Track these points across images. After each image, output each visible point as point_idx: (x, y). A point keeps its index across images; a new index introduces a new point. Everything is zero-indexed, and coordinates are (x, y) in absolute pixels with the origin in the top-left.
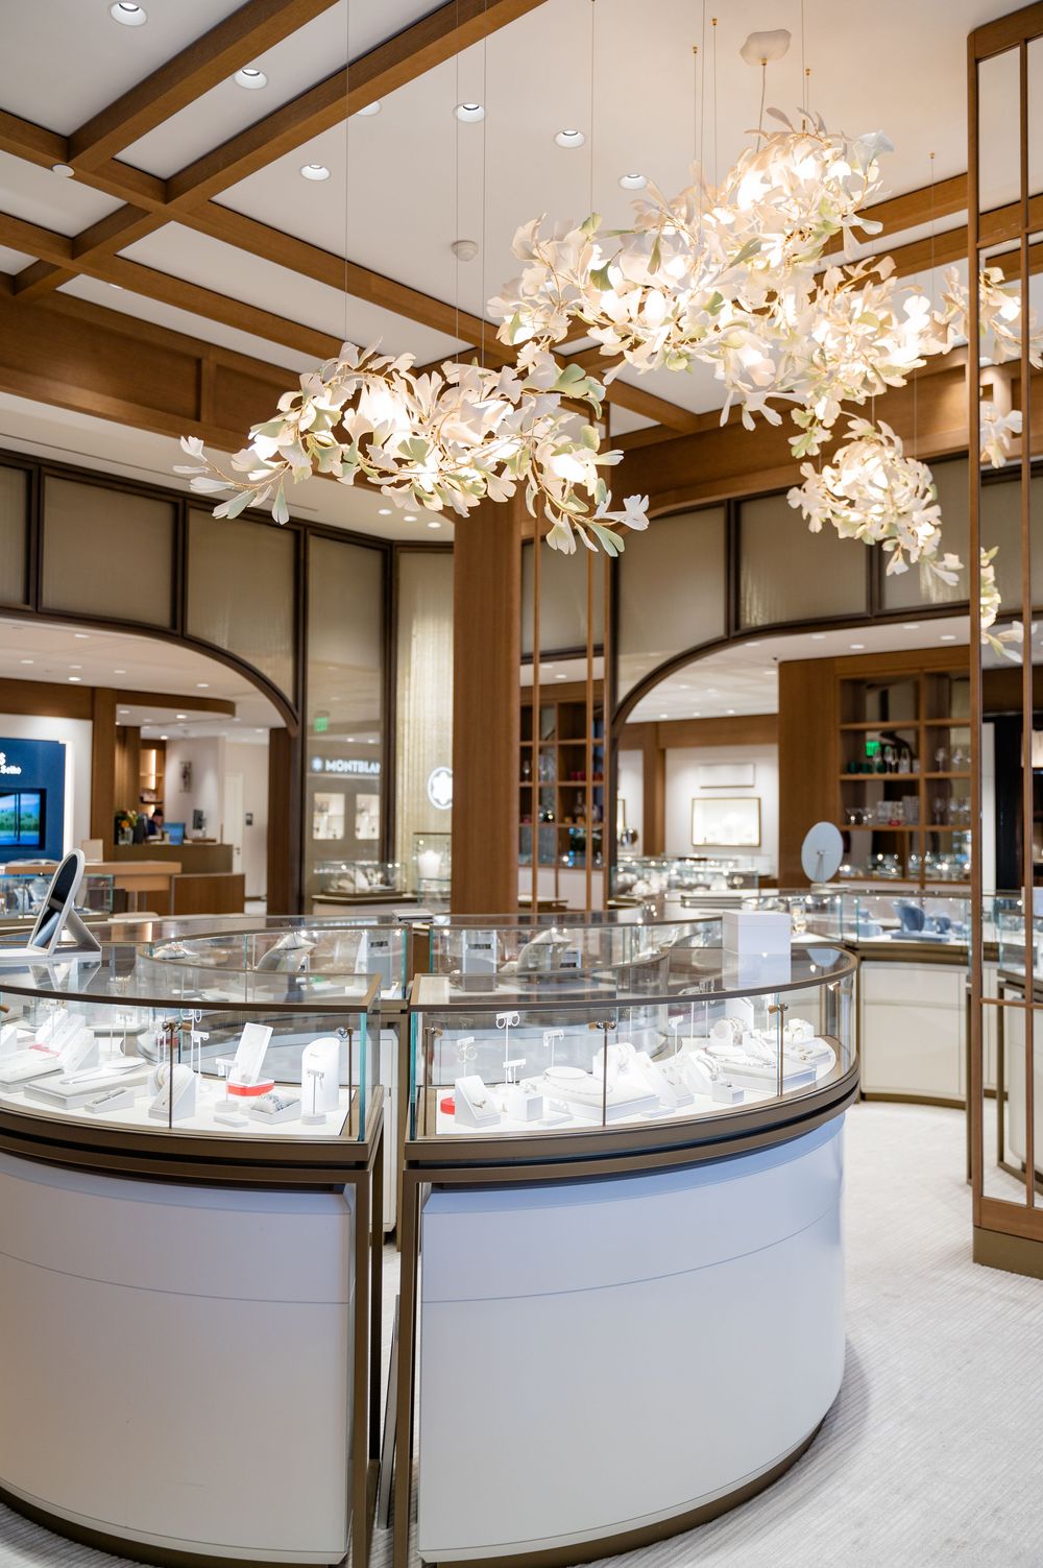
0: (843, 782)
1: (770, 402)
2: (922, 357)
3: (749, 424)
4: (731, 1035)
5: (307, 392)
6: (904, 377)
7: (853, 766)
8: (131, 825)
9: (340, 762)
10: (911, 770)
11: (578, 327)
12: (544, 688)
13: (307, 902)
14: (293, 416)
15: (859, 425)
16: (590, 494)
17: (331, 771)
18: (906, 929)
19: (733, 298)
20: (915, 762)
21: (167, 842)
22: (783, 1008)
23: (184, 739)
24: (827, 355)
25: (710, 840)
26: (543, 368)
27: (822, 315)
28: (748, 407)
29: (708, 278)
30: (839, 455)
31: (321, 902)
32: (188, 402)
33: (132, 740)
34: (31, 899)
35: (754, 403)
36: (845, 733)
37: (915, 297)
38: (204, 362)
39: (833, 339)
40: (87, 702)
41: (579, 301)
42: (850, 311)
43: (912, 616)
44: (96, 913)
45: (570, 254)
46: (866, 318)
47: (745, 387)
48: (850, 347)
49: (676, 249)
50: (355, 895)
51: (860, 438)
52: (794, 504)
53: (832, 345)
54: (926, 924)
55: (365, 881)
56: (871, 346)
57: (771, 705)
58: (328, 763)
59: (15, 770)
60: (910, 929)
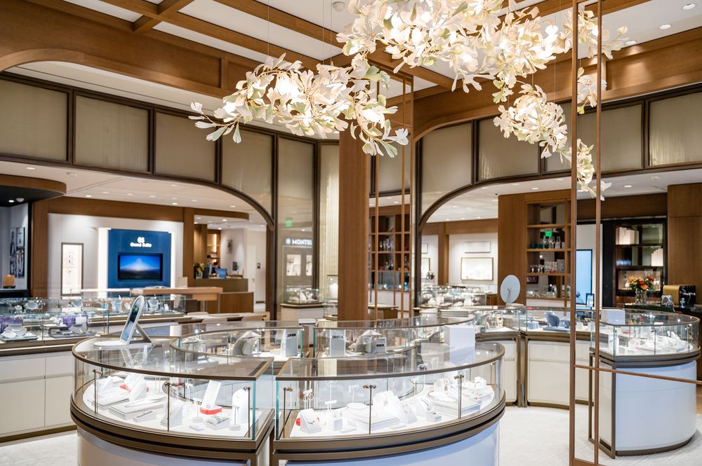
0: (528, 253)
1: (475, 79)
2: (554, 54)
3: (466, 90)
4: (443, 386)
5: (249, 81)
6: (545, 64)
7: (533, 245)
8: (201, 270)
9: (299, 240)
10: (561, 247)
11: (380, 45)
12: (380, 208)
13: (278, 307)
14: (243, 92)
15: (526, 87)
16: (382, 127)
17: (295, 245)
18: (550, 326)
19: (457, 30)
20: (563, 243)
21: (218, 277)
22: (461, 377)
23: (229, 230)
24: (506, 56)
25: (469, 278)
26: (360, 68)
27: (504, 36)
28: (465, 82)
29: (442, 21)
30: (517, 101)
31: (285, 307)
32: (216, 78)
33: (204, 231)
34: (149, 306)
35: (468, 80)
36: (529, 229)
37: (551, 26)
38: (223, 60)
39: (509, 47)
40: (182, 214)
41: (381, 33)
42: (517, 34)
43: (561, 175)
44: (179, 313)
45: (376, 11)
46: (525, 37)
47: (464, 72)
48: (518, 51)
49: (423, 9)
50: (299, 304)
51: (527, 93)
52: (497, 125)
53: (508, 51)
54: (560, 323)
55: (304, 297)
56: (527, 51)
57: (495, 215)
58: (293, 241)
59: (149, 245)
60: (552, 326)
